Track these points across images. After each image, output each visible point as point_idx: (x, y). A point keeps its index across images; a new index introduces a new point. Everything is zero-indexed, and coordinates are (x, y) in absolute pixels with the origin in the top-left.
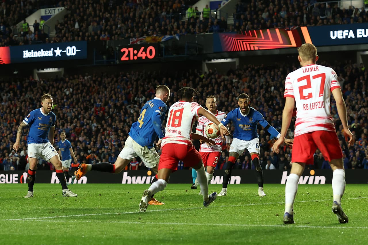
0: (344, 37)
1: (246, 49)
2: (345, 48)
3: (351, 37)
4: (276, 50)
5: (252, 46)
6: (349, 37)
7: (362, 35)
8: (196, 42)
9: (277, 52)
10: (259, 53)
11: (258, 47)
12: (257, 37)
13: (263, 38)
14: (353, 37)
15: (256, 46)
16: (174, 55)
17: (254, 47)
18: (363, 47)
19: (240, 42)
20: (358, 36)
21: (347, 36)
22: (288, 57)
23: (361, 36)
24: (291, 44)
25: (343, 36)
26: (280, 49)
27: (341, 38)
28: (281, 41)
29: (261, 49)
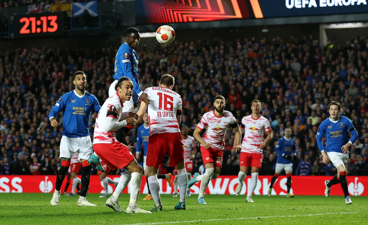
0: (304, 6)
1: (177, 21)
2: (304, 20)
3: (313, 6)
4: (215, 22)
5: (185, 16)
6: (310, 6)
7: (326, 3)
8: (114, 11)
9: (217, 25)
10: (194, 26)
11: (194, 18)
12: (191, 5)
13: (199, 6)
14: (315, 6)
15: (191, 17)
16: (85, 27)
17: (187, 18)
18: (327, 19)
19: (169, 11)
20: (322, 5)
21: (307, 5)
22: (231, 31)
23: (325, 5)
24: (235, 14)
25: (301, 4)
26: (221, 20)
27: (300, 7)
28: (222, 11)
29: (196, 20)
